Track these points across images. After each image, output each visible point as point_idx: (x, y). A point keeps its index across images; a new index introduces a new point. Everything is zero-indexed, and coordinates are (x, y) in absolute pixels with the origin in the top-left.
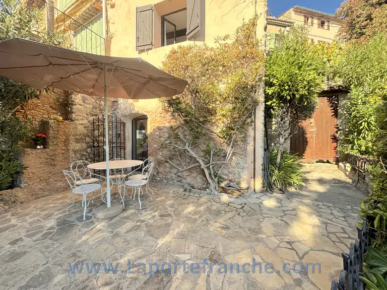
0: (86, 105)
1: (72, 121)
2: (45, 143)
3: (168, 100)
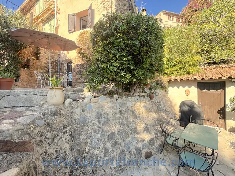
1: (39, 60)
2: (28, 67)
3: (79, 52)
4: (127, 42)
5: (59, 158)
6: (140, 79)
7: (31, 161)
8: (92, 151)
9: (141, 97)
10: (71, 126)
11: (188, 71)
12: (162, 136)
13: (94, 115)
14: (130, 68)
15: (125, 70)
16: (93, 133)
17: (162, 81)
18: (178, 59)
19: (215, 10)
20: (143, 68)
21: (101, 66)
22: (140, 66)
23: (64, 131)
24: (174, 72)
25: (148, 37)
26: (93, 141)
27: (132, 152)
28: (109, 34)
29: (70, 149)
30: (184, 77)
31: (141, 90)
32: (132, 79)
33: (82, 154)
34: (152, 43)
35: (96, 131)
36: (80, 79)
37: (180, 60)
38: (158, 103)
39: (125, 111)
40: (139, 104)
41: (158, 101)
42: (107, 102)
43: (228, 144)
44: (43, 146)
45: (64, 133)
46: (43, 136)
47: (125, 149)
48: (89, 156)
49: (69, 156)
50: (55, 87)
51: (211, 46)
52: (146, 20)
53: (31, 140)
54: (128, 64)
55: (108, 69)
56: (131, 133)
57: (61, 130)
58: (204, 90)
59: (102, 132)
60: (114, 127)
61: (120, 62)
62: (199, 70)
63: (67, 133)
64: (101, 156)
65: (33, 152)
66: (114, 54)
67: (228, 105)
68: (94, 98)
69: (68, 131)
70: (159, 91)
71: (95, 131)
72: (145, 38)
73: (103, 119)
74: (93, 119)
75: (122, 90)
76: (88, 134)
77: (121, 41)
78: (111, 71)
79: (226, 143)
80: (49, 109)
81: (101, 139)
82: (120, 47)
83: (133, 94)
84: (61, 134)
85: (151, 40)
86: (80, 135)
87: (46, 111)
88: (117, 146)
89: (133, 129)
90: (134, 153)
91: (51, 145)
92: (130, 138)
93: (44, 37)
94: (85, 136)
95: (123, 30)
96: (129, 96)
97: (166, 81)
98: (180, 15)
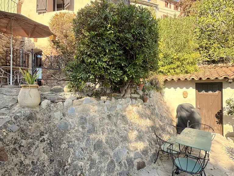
0: (2, 40)
3: (52, 41)
4: (118, 34)
5: (37, 171)
6: (132, 78)
7: (6, 171)
8: (75, 162)
9: (132, 99)
10: (50, 133)
11: (186, 69)
12: (156, 144)
13: (76, 120)
14: (121, 64)
15: (115, 66)
16: (76, 141)
17: (157, 80)
18: (175, 56)
19: (213, 2)
20: (135, 64)
21: (87, 61)
22: (132, 62)
23: (41, 139)
24: (170, 71)
25: (142, 31)
26: (77, 151)
27: (123, 163)
28: (98, 24)
29: (49, 161)
30: (182, 76)
31: (133, 91)
32: (123, 77)
33: (63, 166)
34: (146, 38)
35: (80, 139)
36: (52, 76)
37: (177, 56)
38: (152, 107)
39: (114, 116)
40: (130, 107)
41: (153, 105)
42: (93, 104)
43: (224, 149)
44: (17, 155)
45: (41, 141)
46: (17, 144)
47: (115, 160)
48: (72, 168)
49: (48, 169)
50: (30, 85)
51: (210, 43)
52: (139, 11)
53: (5, 147)
54: (120, 60)
55: (96, 64)
56: (121, 141)
57: (37, 137)
58: (202, 92)
59: (88, 140)
60: (102, 135)
61: (110, 57)
62: (197, 69)
63: (44, 141)
64: (86, 168)
65: (7, 161)
66: (103, 47)
67: (225, 108)
68: (77, 99)
69: (45, 139)
70: (153, 93)
71: (78, 139)
72: (138, 32)
73: (88, 125)
74: (77, 125)
75: (111, 90)
76: (70, 143)
77: (112, 33)
78: (99, 67)
79: (222, 148)
80: (22, 112)
81: (86, 149)
82: (111, 39)
83: (124, 95)
84: (37, 143)
85: (145, 34)
86: (60, 144)
87: (18, 114)
88: (105, 156)
89: (124, 136)
90: (125, 165)
91: (26, 155)
92: (120, 147)
93: (3, 17)
94: (67, 145)
95: (114, 21)
96: (119, 97)
97: (161, 80)
98: (178, 3)
